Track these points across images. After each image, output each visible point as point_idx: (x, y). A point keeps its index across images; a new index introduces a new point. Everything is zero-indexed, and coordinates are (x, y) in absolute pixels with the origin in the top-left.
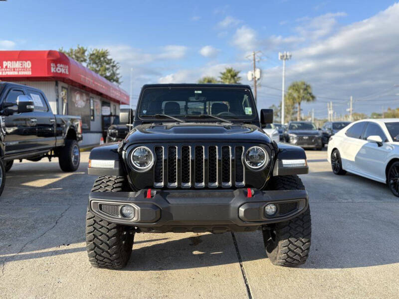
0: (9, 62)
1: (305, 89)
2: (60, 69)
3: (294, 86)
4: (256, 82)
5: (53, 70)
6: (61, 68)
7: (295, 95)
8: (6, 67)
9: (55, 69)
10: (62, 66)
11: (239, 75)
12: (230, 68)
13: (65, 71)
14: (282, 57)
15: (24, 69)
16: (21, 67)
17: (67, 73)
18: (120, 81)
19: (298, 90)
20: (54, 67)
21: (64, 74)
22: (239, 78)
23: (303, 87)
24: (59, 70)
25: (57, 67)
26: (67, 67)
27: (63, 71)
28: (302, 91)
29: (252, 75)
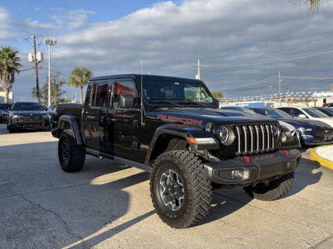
1: (87, 75)
3: (76, 71)
4: (37, 64)
7: (78, 79)
11: (17, 56)
12: (7, 47)
14: (48, 42)
19: (81, 76)
22: (18, 58)
23: (85, 73)
28: (84, 76)
29: (33, 57)
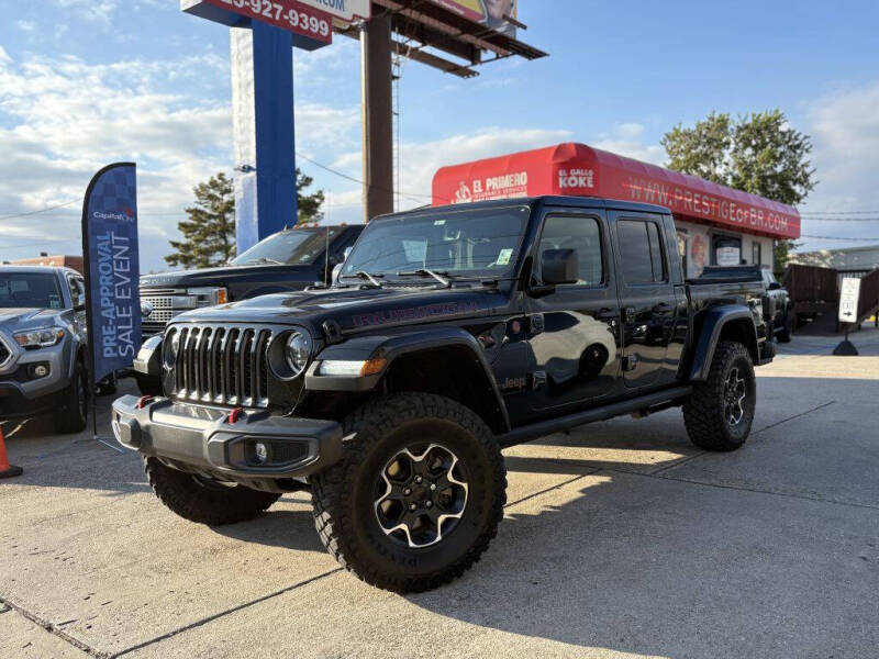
0: (494, 179)
2: (575, 179)
5: (562, 183)
6: (578, 176)
8: (491, 188)
9: (566, 182)
10: (578, 172)
13: (586, 182)
15: (518, 188)
16: (511, 185)
17: (591, 185)
18: (812, 180)
20: (563, 177)
21: (583, 188)
24: (573, 182)
25: (569, 176)
26: (591, 172)
27: (582, 182)
